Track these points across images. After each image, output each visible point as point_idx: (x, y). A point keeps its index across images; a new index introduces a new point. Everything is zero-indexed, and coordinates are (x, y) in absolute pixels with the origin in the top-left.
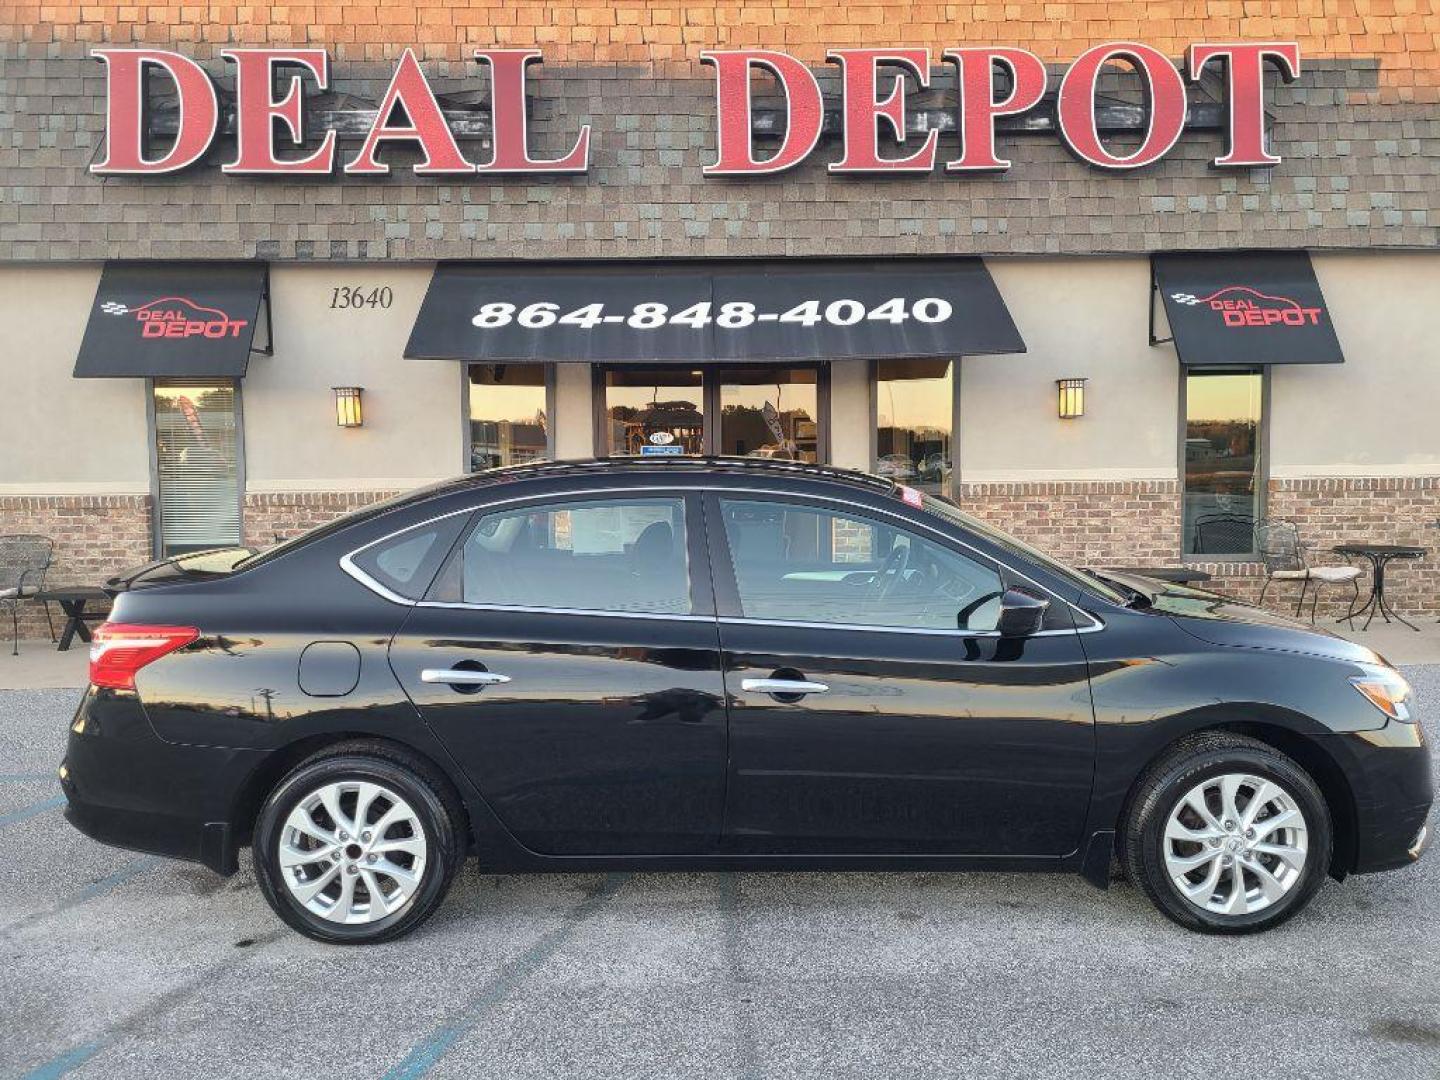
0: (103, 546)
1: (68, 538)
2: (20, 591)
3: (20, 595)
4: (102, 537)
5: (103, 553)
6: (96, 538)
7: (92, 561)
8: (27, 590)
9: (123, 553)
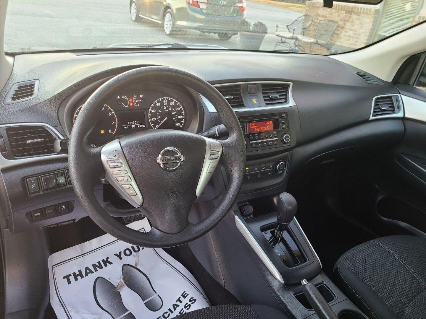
0: (356, 30)
1: (345, 24)
2: (317, 41)
3: (317, 43)
4: (355, 26)
5: (354, 34)
6: (353, 26)
7: (349, 36)
8: (320, 42)
9: (360, 35)
